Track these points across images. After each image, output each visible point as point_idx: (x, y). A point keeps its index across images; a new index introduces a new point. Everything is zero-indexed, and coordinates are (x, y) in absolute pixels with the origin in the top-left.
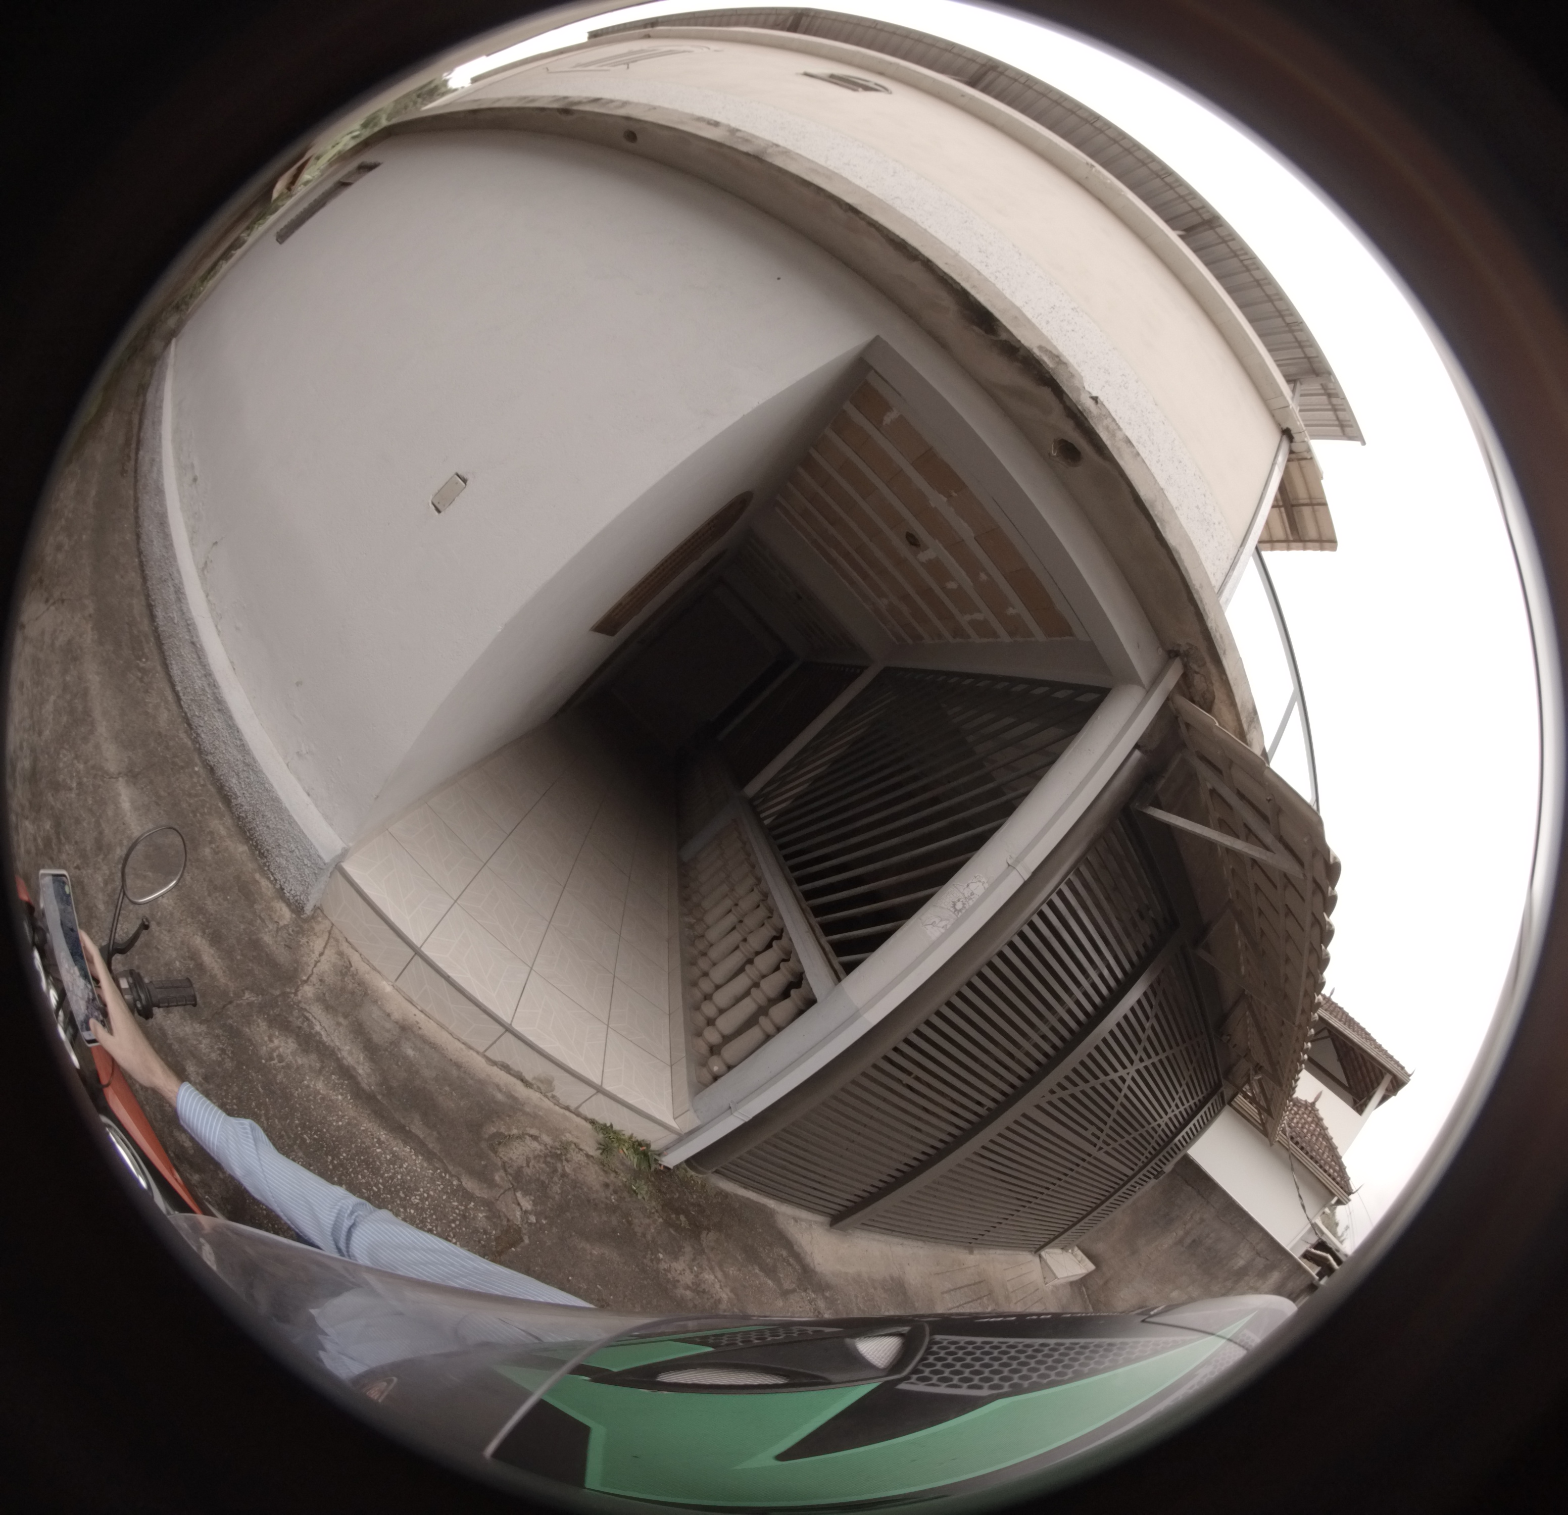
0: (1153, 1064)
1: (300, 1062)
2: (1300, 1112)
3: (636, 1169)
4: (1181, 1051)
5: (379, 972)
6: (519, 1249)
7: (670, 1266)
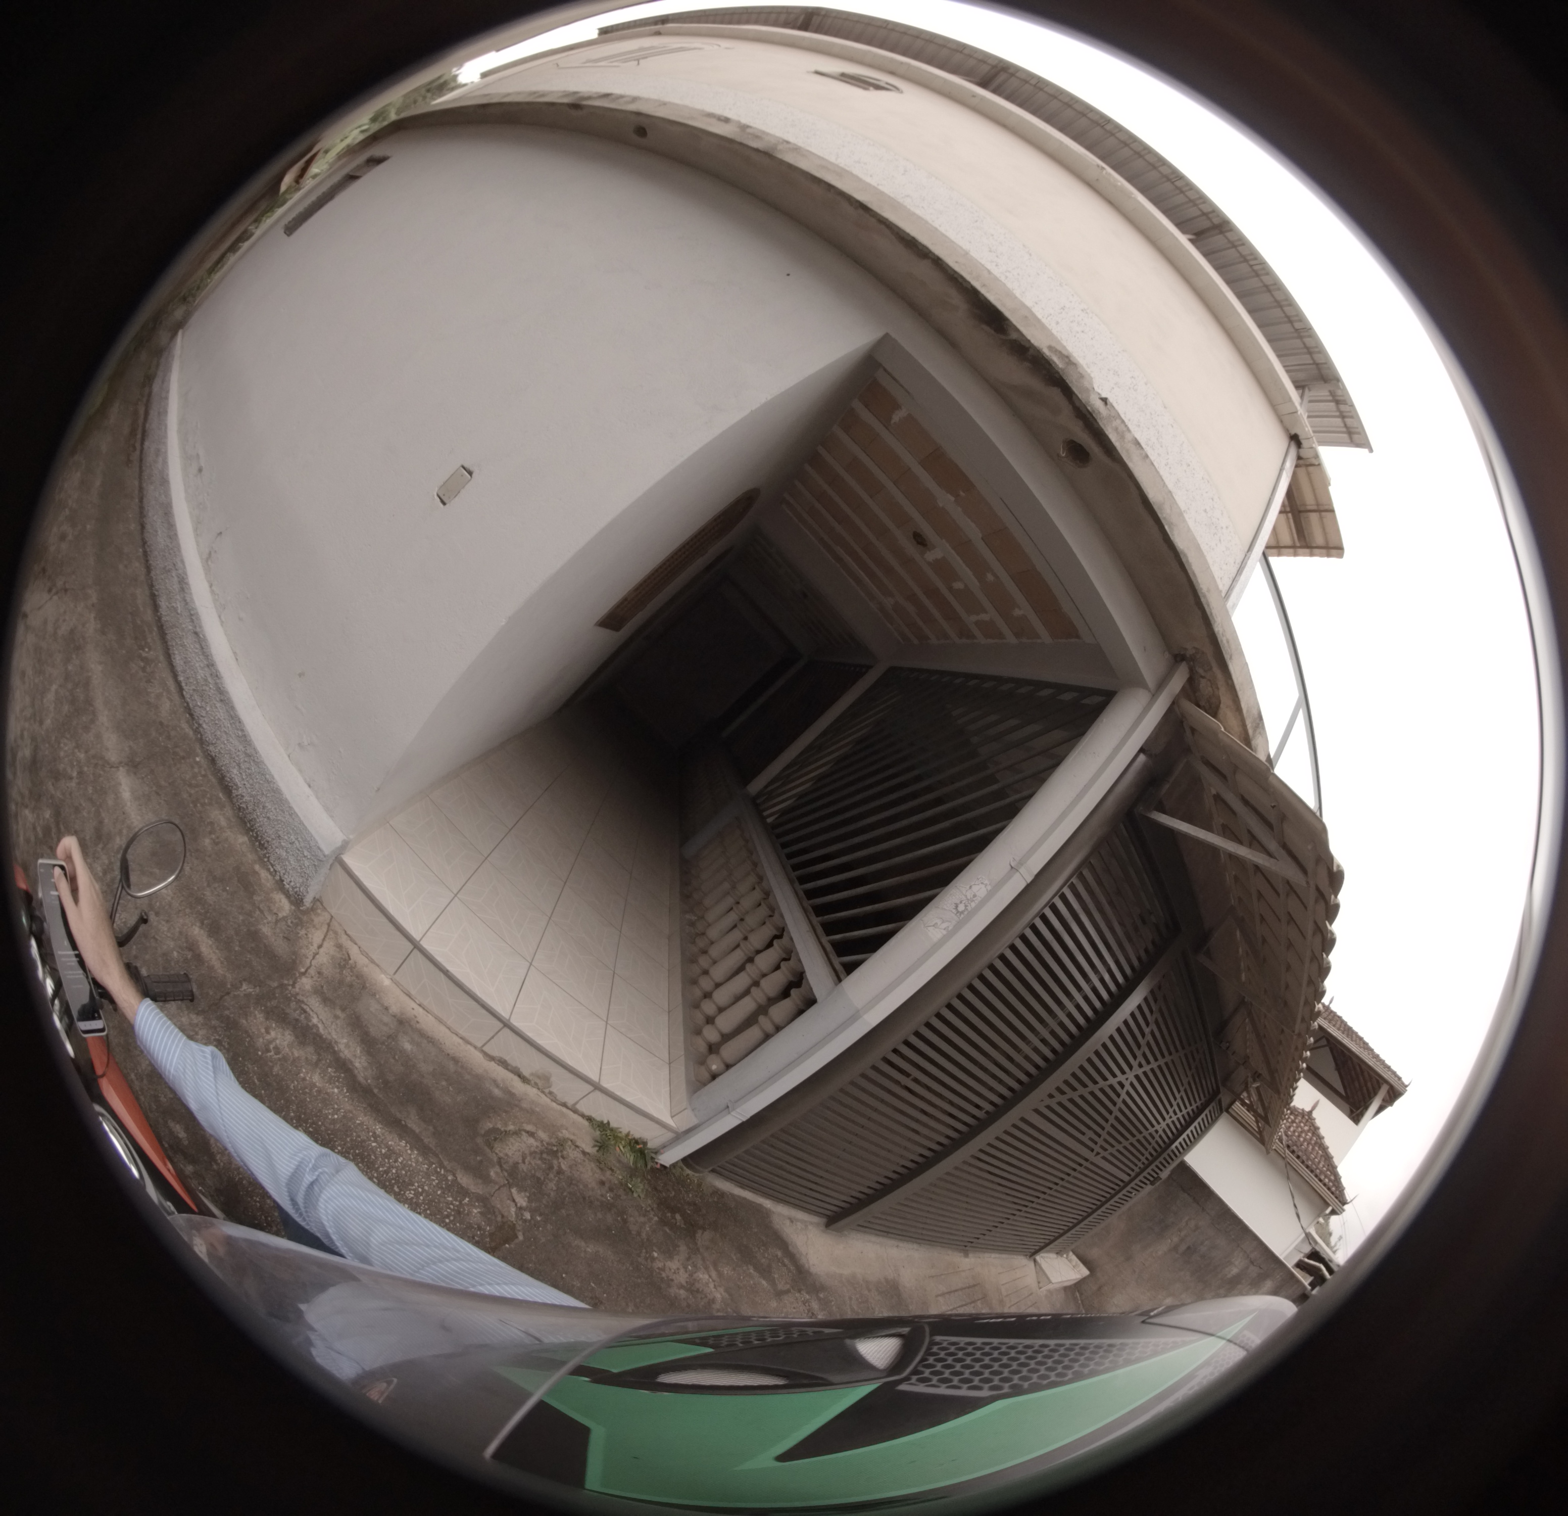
0: (1152, 1070)
1: (296, 1054)
2: (1297, 1121)
3: (633, 1167)
4: (1180, 1057)
5: (378, 966)
6: (512, 1246)
7: (665, 1265)
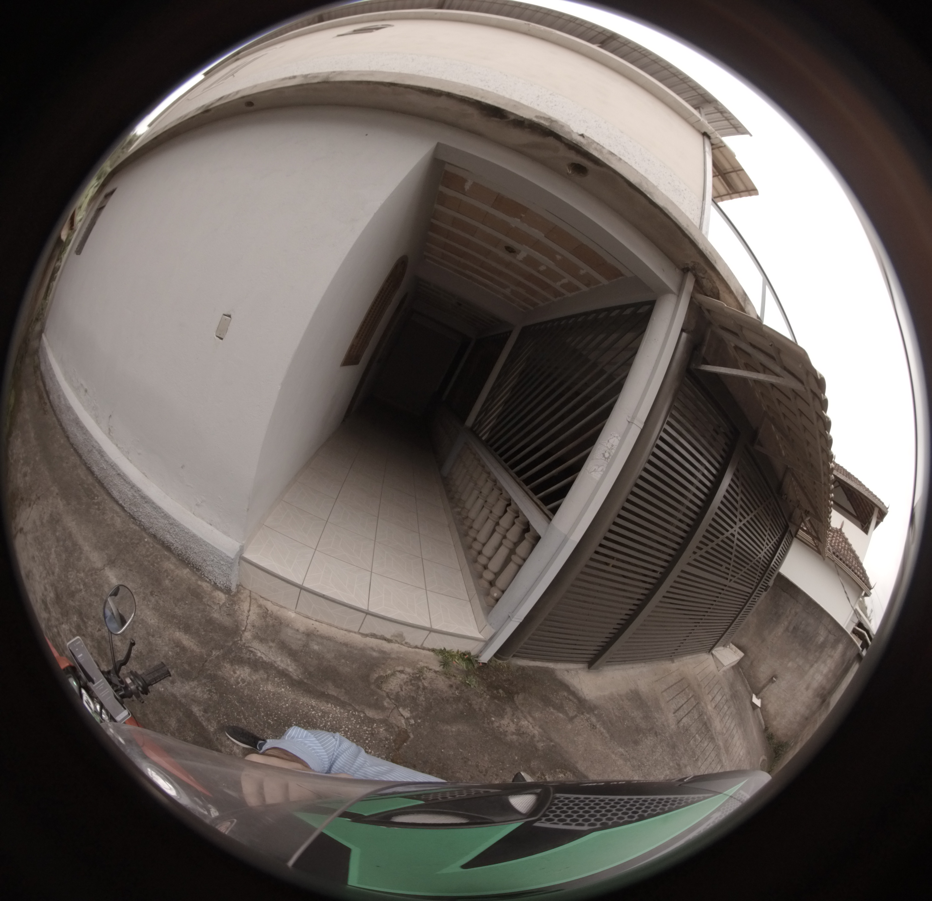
0: (748, 522)
1: (254, 678)
2: (835, 536)
3: (466, 670)
4: (761, 510)
5: (285, 608)
7: (500, 724)
